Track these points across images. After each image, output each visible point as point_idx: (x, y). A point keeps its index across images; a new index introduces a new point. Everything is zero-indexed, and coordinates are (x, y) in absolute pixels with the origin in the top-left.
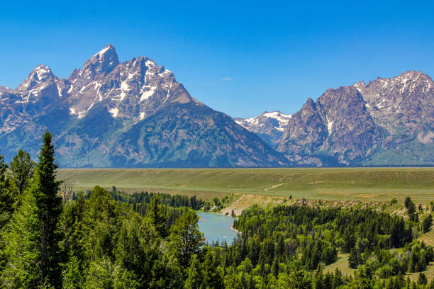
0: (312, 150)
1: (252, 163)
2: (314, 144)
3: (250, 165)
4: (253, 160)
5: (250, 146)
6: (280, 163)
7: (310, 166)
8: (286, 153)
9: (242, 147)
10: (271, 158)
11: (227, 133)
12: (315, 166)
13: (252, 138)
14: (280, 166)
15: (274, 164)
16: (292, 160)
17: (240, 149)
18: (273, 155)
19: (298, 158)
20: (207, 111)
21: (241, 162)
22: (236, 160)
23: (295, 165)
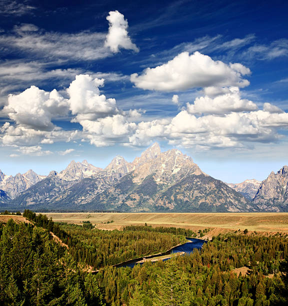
0: (274, 202)
1: (238, 210)
2: (274, 199)
3: (236, 211)
4: (238, 208)
5: (237, 200)
6: (254, 210)
7: (272, 211)
8: (258, 204)
9: (231, 200)
10: (249, 207)
11: (222, 192)
12: (276, 212)
13: (238, 195)
14: (254, 212)
15: (251, 211)
16: (262, 208)
17: (230, 202)
18: (250, 205)
19: (265, 207)
20: (211, 179)
21: (231, 209)
22: (228, 208)
23: (263, 211)
